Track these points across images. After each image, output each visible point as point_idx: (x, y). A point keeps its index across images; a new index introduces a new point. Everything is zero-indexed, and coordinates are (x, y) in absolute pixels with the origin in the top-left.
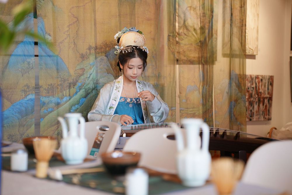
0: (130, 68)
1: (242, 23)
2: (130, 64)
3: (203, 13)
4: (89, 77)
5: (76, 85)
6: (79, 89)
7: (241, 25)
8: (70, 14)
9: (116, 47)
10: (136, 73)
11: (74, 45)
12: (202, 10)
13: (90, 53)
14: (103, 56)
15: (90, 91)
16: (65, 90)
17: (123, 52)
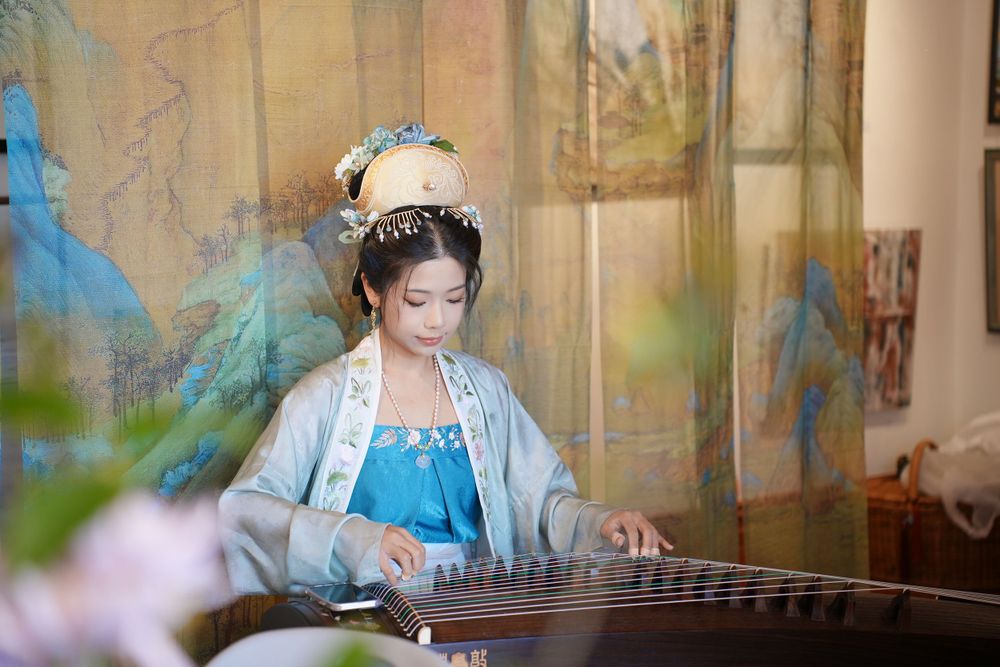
0: (413, 304)
1: (850, 55)
2: (411, 286)
3: (698, 26)
4: (235, 335)
5: (179, 379)
6: (196, 395)
7: (846, 65)
8: (150, 66)
9: (348, 214)
10: (439, 321)
11: (171, 202)
12: (693, 15)
13: (241, 232)
14: (295, 242)
15: (240, 398)
16: (133, 405)
17: (382, 237)
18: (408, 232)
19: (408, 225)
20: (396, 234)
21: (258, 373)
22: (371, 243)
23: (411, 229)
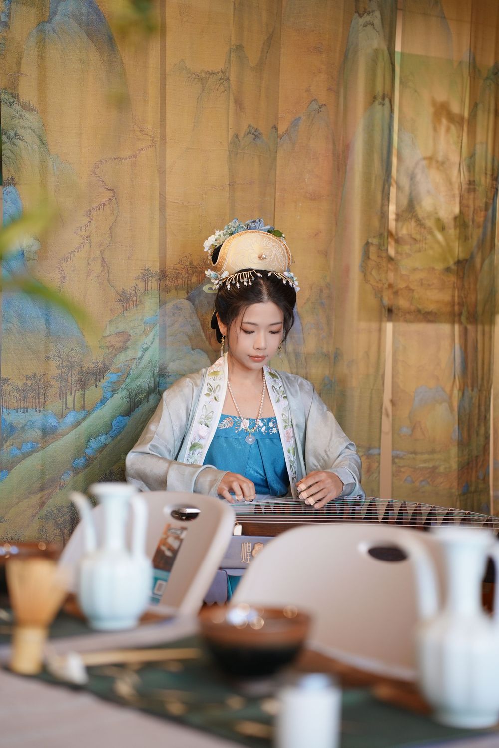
0: (246, 332)
2: (245, 320)
4: (139, 355)
5: (102, 380)
6: (112, 391)
8: (94, 179)
9: (209, 273)
11: (102, 267)
13: (146, 289)
14: (182, 300)
15: (140, 397)
16: (71, 394)
17: (229, 287)
18: (245, 284)
19: (245, 280)
20: (238, 285)
21: (153, 382)
22: (222, 292)
23: (248, 282)
